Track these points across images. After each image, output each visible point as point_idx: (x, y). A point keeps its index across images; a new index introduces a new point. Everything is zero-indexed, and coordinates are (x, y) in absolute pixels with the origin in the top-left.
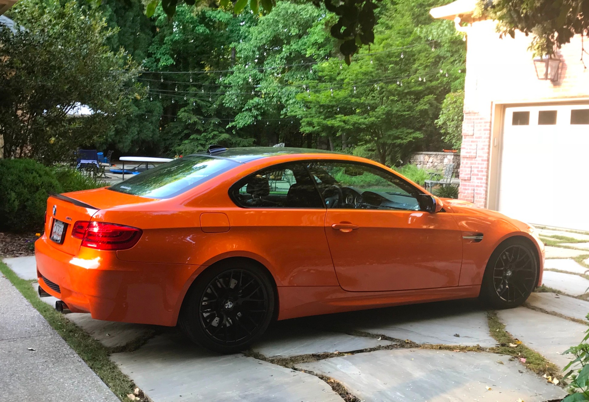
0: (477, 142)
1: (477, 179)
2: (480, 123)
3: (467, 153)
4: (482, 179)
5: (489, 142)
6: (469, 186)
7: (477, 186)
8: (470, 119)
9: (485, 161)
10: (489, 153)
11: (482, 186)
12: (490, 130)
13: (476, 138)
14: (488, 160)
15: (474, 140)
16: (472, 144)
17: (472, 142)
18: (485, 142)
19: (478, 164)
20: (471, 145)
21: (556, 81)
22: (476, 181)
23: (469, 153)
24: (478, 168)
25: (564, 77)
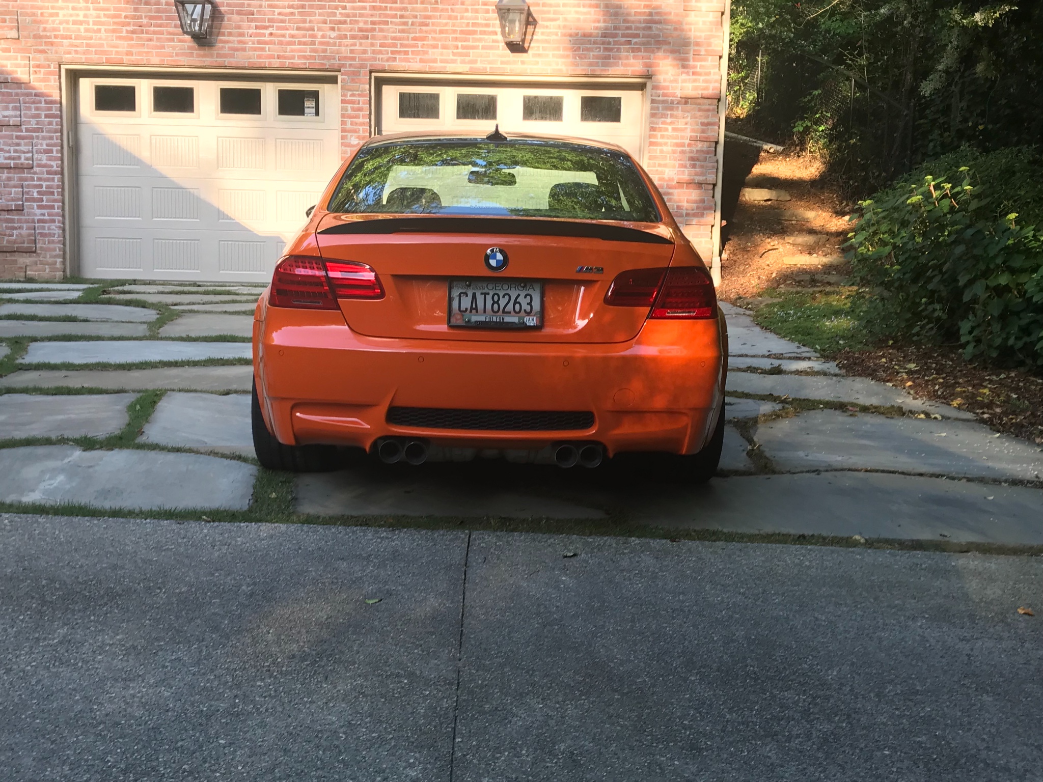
0: (32, 138)
1: (39, 207)
2: (34, 103)
3: (9, 158)
4: (53, 207)
5: (62, 140)
6: (19, 221)
7: (39, 221)
8: (10, 94)
9: (56, 173)
10: (62, 160)
11: (53, 221)
12: (61, 118)
13: (27, 130)
14: (62, 173)
15: (24, 134)
16: (22, 142)
17: (18, 137)
18: (51, 138)
19: (39, 179)
20: (18, 145)
21: (203, 39)
22: (39, 212)
23: (14, 159)
24: (41, 186)
25: (218, 34)
